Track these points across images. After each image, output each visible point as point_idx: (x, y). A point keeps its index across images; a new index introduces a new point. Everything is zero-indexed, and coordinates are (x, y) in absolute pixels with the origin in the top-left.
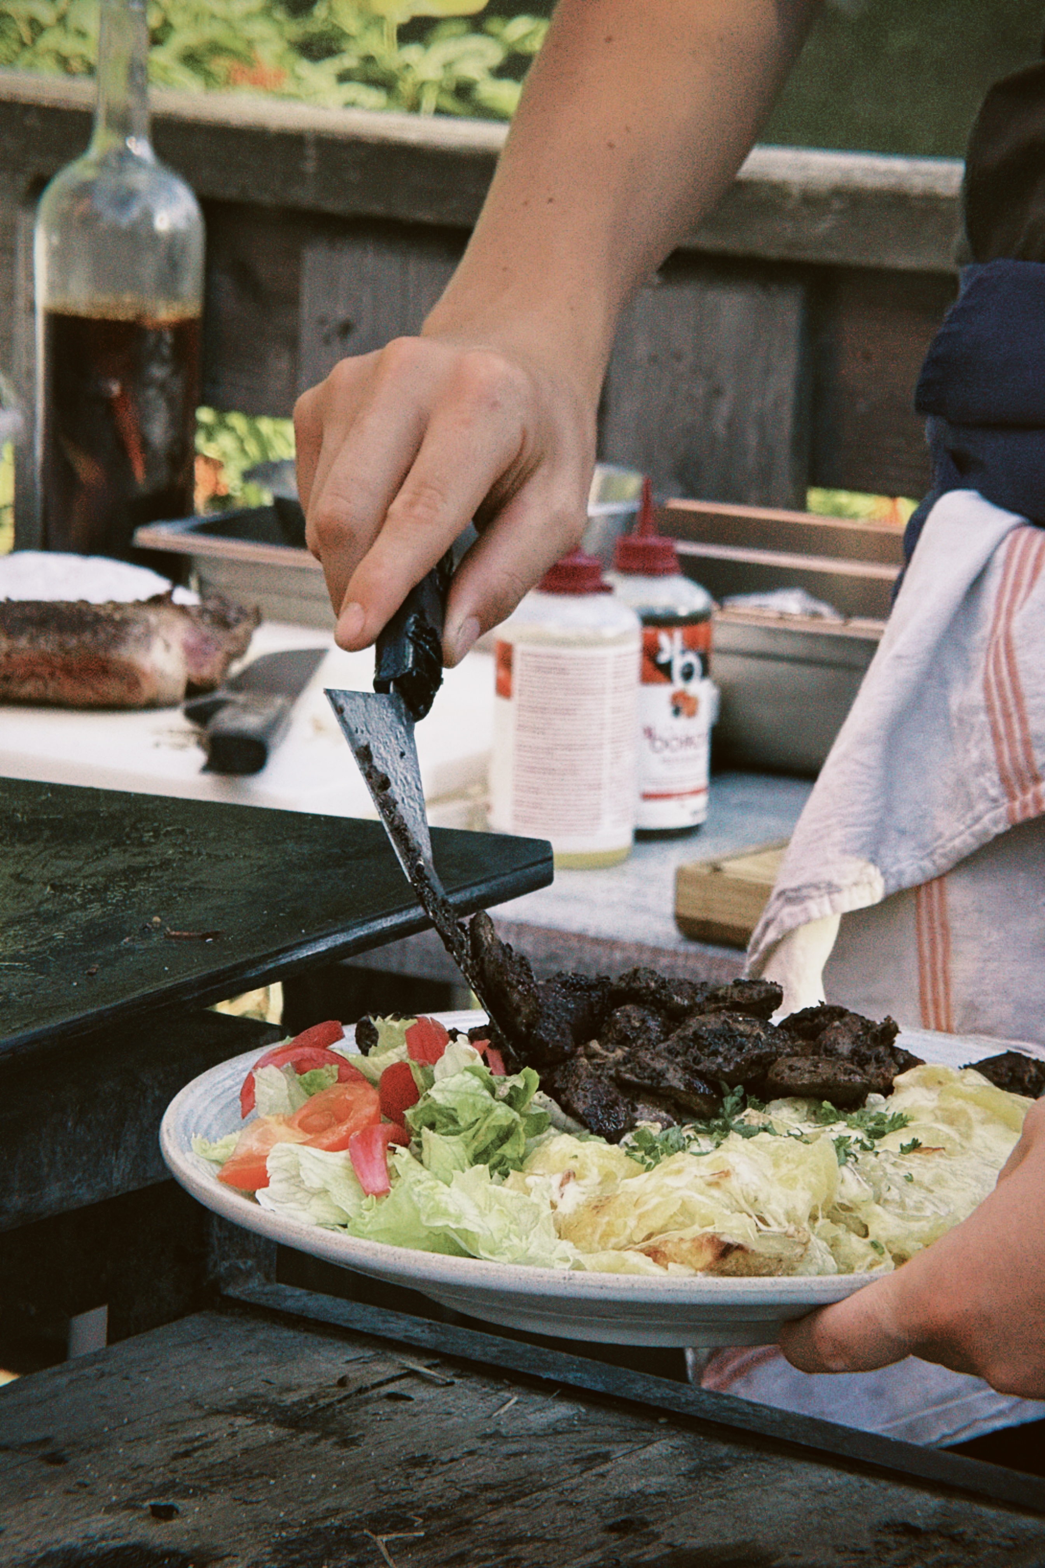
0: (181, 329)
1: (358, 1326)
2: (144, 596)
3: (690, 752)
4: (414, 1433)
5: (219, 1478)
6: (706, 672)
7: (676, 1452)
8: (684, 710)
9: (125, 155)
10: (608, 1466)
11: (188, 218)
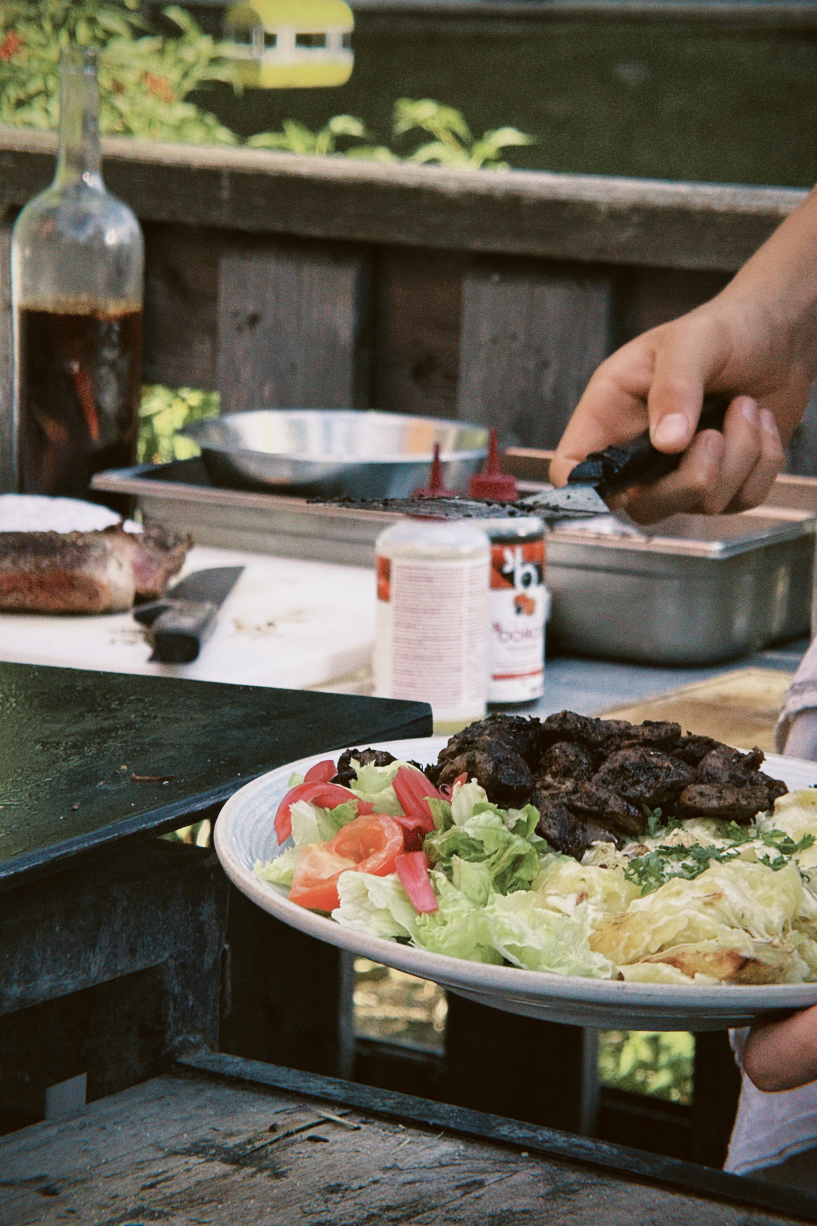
0: (126, 320)
1: (284, 1085)
2: (101, 527)
3: (529, 642)
4: (332, 1167)
5: (179, 1204)
6: (541, 579)
7: (536, 1179)
8: (525, 609)
9: (81, 187)
10: (482, 1191)
11: (131, 235)
